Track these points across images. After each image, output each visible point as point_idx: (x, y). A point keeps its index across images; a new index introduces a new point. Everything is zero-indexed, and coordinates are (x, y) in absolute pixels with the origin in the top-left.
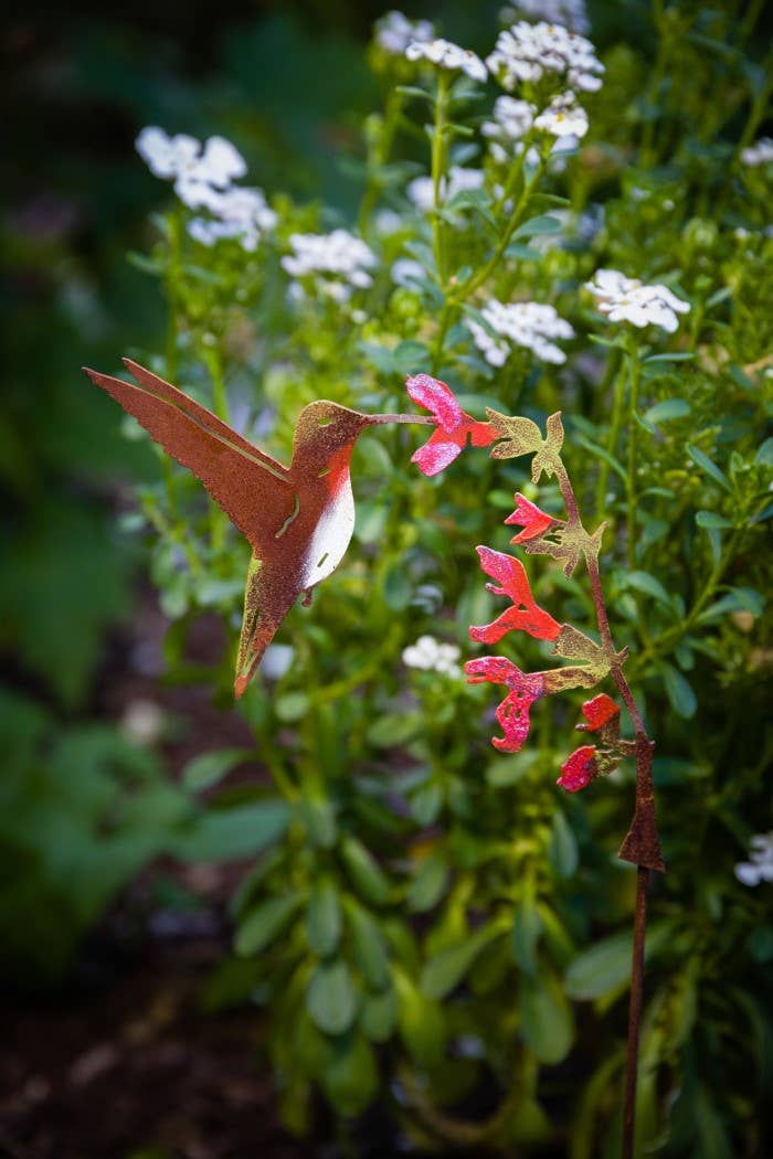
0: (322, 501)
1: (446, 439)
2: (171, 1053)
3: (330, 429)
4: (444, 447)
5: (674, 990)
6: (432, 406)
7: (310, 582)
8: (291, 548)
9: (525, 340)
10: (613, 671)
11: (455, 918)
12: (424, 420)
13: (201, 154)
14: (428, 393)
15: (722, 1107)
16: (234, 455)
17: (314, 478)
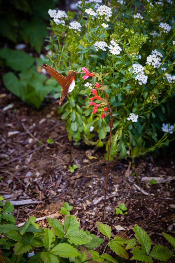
0: (71, 82)
1: (87, 75)
2: (53, 121)
3: (72, 74)
4: (86, 76)
5: (120, 130)
6: (85, 71)
7: (69, 92)
8: (67, 88)
9: (101, 48)
10: (108, 104)
11: (91, 117)
12: (84, 73)
13: (57, 13)
14: (85, 70)
15: (125, 144)
16: (59, 76)
17: (69, 79)
